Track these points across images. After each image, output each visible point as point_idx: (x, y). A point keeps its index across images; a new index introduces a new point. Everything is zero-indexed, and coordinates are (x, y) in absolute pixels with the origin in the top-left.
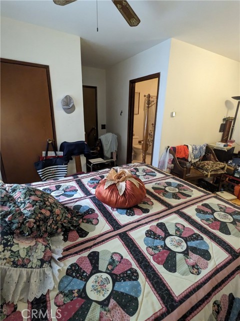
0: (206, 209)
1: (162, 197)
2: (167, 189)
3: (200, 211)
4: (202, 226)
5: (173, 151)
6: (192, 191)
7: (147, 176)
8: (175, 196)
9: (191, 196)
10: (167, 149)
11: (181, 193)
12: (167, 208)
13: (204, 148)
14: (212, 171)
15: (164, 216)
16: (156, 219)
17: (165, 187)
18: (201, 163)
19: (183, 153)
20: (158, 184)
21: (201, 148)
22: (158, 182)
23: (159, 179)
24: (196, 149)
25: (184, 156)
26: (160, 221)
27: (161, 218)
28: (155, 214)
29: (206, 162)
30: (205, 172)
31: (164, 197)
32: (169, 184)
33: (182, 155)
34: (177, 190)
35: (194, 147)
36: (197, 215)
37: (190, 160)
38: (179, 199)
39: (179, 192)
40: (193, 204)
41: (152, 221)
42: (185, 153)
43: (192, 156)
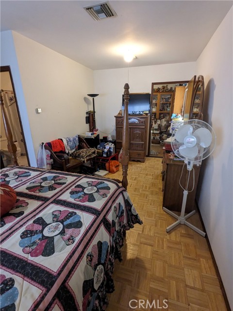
0: (78, 189)
1: (38, 194)
2: (43, 184)
3: (74, 193)
4: (74, 204)
5: (49, 146)
6: (67, 178)
7: (20, 179)
8: (51, 188)
9: (65, 183)
10: (42, 146)
11: (57, 183)
12: (44, 202)
13: (77, 139)
14: (87, 157)
15: (40, 211)
16: (32, 217)
17: (41, 183)
18: (77, 153)
19: (59, 146)
20: (33, 182)
21: (74, 139)
22: (33, 181)
23: (34, 178)
24: (71, 141)
25: (61, 149)
26: (37, 217)
27: (37, 214)
28: (32, 213)
29: (81, 150)
30: (82, 159)
31: (40, 193)
32: (45, 179)
33: (58, 149)
34: (53, 182)
35: (68, 139)
36: (71, 197)
37: (67, 151)
38: (55, 189)
39: (55, 183)
40: (67, 189)
41: (28, 221)
42: (61, 146)
43: (69, 148)
